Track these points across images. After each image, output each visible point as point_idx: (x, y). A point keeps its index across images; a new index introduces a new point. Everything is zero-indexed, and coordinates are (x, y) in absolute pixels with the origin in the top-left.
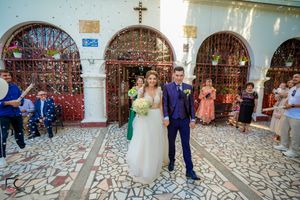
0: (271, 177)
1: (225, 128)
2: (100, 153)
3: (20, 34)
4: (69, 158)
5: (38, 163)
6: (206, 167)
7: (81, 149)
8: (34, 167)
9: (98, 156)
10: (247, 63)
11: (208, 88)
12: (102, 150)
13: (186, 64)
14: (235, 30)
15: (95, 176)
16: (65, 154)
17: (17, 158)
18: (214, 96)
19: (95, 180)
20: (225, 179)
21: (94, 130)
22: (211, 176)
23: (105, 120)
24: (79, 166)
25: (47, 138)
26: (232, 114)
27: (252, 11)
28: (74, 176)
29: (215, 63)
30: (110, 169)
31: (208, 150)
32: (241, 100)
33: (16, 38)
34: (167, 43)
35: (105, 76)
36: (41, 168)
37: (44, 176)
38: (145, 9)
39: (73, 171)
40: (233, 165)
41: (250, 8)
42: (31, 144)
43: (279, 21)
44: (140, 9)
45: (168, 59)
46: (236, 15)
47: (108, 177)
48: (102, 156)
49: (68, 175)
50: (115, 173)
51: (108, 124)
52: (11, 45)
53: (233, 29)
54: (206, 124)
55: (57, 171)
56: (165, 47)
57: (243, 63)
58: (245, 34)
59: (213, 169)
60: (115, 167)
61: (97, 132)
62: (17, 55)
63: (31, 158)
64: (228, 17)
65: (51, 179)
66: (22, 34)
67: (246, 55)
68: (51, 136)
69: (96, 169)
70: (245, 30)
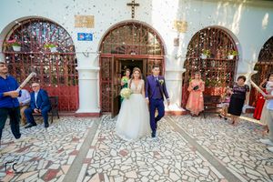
0: (269, 175)
1: (214, 120)
2: (93, 144)
3: (20, 29)
4: (62, 150)
5: (31, 154)
6: (199, 161)
7: (75, 140)
8: (27, 159)
9: (91, 147)
10: (235, 57)
11: (197, 81)
12: (95, 141)
13: (176, 58)
14: (224, 25)
15: (87, 169)
16: (58, 146)
17: (12, 149)
18: (202, 88)
19: (87, 174)
20: (220, 176)
21: (88, 120)
22: (205, 172)
23: (98, 111)
24: (72, 158)
25: (43, 128)
26: (220, 106)
27: (240, 6)
28: (66, 169)
29: (204, 57)
30: (102, 162)
31: (200, 143)
32: (232, 93)
33: (16, 32)
34: (158, 38)
35: (99, 68)
36: (34, 159)
37: (36, 170)
38: (138, 5)
39: (66, 164)
40: (227, 160)
41: (238, 4)
42: (27, 133)
43: (267, 16)
44: (133, 5)
45: (159, 53)
46: (225, 10)
47: (100, 171)
48: (95, 147)
49: (60, 168)
50: (107, 167)
51: (101, 114)
52: (11, 39)
53: (222, 24)
54: (195, 116)
55: (50, 163)
56: (156, 42)
57: (231, 57)
58: (234, 29)
59: (207, 164)
60: (107, 159)
61: (91, 122)
62: (17, 49)
63: (25, 148)
64: (218, 13)
65: (43, 172)
66: (22, 29)
67: (235, 49)
68: (47, 126)
69: (88, 162)
70: (234, 24)
